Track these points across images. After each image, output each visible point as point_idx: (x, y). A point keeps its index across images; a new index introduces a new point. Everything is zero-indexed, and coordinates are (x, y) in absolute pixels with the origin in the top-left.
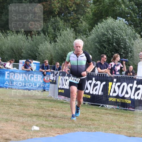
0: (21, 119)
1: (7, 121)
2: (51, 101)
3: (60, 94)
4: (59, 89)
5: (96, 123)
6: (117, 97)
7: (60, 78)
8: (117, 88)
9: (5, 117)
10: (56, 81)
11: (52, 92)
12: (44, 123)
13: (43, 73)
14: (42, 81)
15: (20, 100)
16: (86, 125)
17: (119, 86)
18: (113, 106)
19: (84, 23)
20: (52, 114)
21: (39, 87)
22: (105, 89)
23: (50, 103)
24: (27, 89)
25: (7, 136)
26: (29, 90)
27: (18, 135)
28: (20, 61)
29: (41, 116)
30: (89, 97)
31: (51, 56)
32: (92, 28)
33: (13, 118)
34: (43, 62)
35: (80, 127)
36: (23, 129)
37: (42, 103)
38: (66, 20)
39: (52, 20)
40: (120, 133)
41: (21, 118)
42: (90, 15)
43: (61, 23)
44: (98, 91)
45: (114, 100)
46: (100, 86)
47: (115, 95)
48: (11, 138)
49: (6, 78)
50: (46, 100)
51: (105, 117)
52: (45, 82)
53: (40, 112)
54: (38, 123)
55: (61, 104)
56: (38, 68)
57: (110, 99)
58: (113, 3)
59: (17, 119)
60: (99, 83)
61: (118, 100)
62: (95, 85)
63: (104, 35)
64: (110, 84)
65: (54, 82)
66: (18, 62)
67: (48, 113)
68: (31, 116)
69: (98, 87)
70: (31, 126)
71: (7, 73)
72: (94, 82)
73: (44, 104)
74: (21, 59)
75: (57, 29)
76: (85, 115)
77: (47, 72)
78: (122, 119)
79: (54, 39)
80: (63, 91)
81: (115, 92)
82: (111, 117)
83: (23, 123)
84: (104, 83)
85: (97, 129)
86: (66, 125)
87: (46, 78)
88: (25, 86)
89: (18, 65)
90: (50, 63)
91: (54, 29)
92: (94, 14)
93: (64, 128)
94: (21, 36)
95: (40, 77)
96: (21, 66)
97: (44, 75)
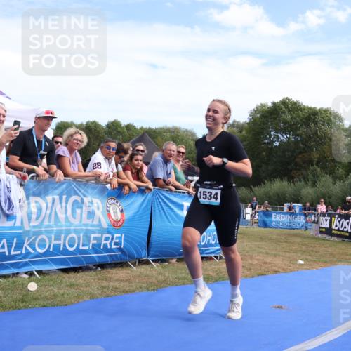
0: (287, 255)
1: (275, 256)
2: (313, 238)
3: (321, 232)
4: (320, 228)
7: (321, 218)
9: (274, 252)
10: (318, 221)
11: (313, 230)
12: (308, 257)
13: (305, 214)
14: (304, 221)
15: (286, 238)
16: (346, 259)
19: (340, 170)
20: (314, 249)
21: (303, 226)
23: (313, 241)
24: (291, 229)
25: (276, 269)
26: (294, 229)
27: (285, 267)
28: (285, 204)
29: (305, 251)
30: (347, 234)
31: (312, 198)
33: (281, 253)
34: (304, 204)
35: (341, 261)
36: (290, 263)
37: (305, 240)
38: (323, 168)
39: (312, 168)
41: (287, 253)
48: (280, 270)
49: (273, 219)
50: (308, 237)
52: (307, 222)
53: (304, 248)
54: (303, 257)
55: (323, 242)
56: (300, 210)
59: (284, 254)
65: (316, 222)
66: (283, 205)
67: (311, 249)
68: (296, 251)
70: (297, 260)
71: (273, 214)
73: (307, 241)
74: (286, 203)
75: (316, 176)
76: (344, 251)
77: (309, 213)
79: (314, 185)
80: (324, 230)
83: (289, 258)
86: (328, 260)
87: (308, 218)
88: (290, 226)
89: (283, 208)
90: (312, 205)
93: (326, 262)
94: (285, 183)
95: (302, 217)
96: (286, 209)
97: (306, 216)
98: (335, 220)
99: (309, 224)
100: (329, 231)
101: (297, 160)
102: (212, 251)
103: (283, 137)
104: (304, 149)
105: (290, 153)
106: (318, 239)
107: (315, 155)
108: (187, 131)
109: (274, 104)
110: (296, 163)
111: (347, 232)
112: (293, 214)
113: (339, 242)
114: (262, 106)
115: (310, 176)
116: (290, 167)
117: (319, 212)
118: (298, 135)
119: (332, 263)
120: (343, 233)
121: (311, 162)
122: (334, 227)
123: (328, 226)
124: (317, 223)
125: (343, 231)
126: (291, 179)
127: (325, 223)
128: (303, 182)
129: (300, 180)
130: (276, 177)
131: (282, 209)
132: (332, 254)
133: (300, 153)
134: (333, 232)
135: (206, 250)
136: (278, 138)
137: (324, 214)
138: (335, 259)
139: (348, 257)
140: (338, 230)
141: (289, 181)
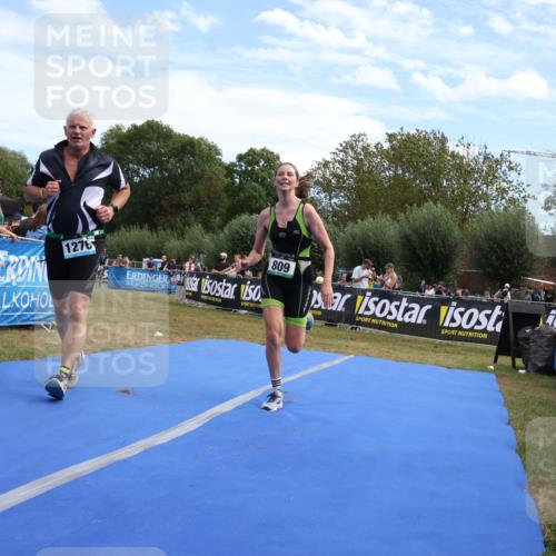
2: (177, 304)
3: (187, 297)
5: (227, 330)
6: (251, 301)
7: (188, 278)
8: (250, 292)
11: (179, 295)
13: (169, 274)
14: (167, 283)
16: (215, 332)
17: (253, 290)
18: (244, 312)
19: (218, 218)
21: (165, 288)
22: (237, 292)
23: (176, 308)
28: (145, 260)
30: (220, 300)
32: (225, 225)
35: (209, 334)
38: (197, 215)
40: (252, 340)
42: (223, 210)
43: (193, 218)
44: (230, 294)
45: (247, 304)
46: (232, 288)
47: (248, 299)
49: (128, 277)
51: (237, 324)
52: (171, 284)
55: (190, 309)
57: (243, 304)
58: (249, 197)
60: (229, 285)
61: (252, 305)
62: (226, 288)
63: (238, 232)
64: (243, 286)
65: (181, 284)
66: (141, 260)
69: (228, 290)
71: (128, 272)
72: (224, 284)
76: (215, 321)
77: (174, 272)
78: (256, 325)
79: (182, 235)
81: (248, 295)
82: (244, 323)
84: (235, 286)
85: (227, 337)
86: (193, 332)
87: (172, 279)
88: (149, 287)
90: (178, 262)
91: (184, 225)
92: (228, 210)
93: (190, 334)
94: (145, 232)
95: (165, 277)
96: (145, 266)
97: (170, 275)
98: (206, 282)
99: (173, 287)
100: (196, 296)
101: (163, 202)
102: (41, 317)
103: (146, 173)
104: (173, 189)
105: (153, 194)
106: (184, 305)
107: (187, 197)
108: (14, 153)
109: (135, 127)
110: (162, 206)
111: (220, 297)
112: (152, 272)
113: (209, 310)
114: (119, 128)
115: (179, 224)
116: (153, 212)
117: (187, 270)
118: (166, 170)
119: (197, 336)
120: (214, 299)
121: (180, 206)
122: (204, 291)
123: (195, 289)
124: (183, 285)
125: (214, 296)
126: (153, 227)
127: (192, 284)
128: (169, 231)
129: (164, 230)
130: (133, 223)
131: (140, 266)
132: (200, 326)
133: (167, 193)
134: (203, 297)
135: (33, 316)
136: (138, 173)
137: (191, 275)
138: (202, 332)
139: (218, 329)
140: (209, 295)
141: (151, 229)
